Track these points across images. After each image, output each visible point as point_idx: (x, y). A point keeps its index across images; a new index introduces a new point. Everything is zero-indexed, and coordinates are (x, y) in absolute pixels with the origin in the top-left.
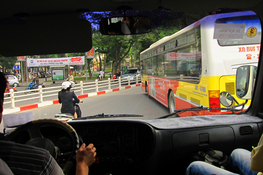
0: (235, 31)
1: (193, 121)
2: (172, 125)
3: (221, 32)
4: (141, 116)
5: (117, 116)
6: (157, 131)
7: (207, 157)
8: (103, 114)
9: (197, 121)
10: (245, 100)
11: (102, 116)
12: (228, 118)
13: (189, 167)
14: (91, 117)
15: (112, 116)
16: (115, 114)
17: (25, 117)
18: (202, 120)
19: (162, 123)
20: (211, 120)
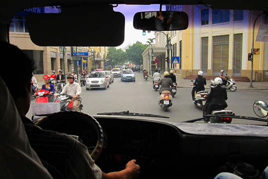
1: (222, 128)
2: (200, 130)
4: (166, 117)
5: (142, 115)
6: (184, 135)
7: (236, 169)
8: (128, 111)
9: (227, 129)
11: (127, 113)
12: (263, 130)
13: (216, 177)
14: (116, 114)
15: (137, 115)
16: (140, 113)
17: (52, 106)
18: (233, 128)
19: (189, 127)
20: (243, 130)
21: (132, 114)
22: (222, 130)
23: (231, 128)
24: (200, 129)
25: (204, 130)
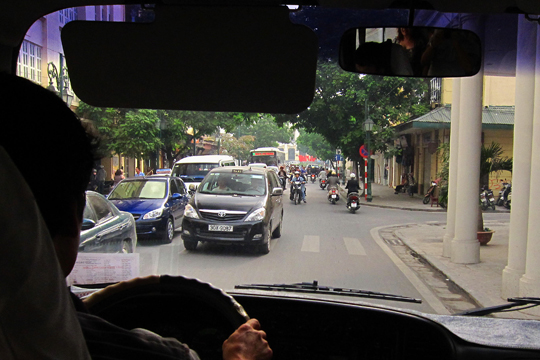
2: (501, 336)
4: (414, 301)
5: (351, 293)
6: (460, 349)
8: (315, 283)
11: (313, 287)
14: (284, 288)
15: (338, 291)
16: (346, 287)
17: (120, 264)
19: (473, 328)
21: (325, 291)
24: (500, 333)
25: (512, 336)
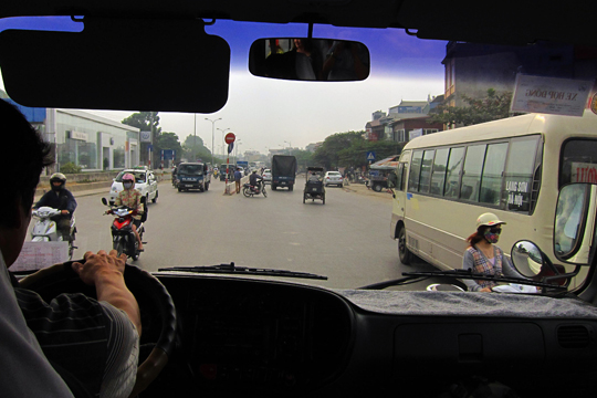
0: (566, 96)
1: (446, 301)
2: (396, 306)
3: (531, 94)
5: (264, 273)
6: (360, 316)
8: (232, 264)
9: (456, 302)
10: (574, 267)
11: (230, 268)
12: (531, 304)
14: (204, 270)
15: (253, 271)
17: (50, 251)
18: (468, 301)
19: (372, 300)
20: (491, 303)
21: (242, 271)
22: (444, 304)
23: (462, 300)
24: (395, 303)
25: (406, 305)
